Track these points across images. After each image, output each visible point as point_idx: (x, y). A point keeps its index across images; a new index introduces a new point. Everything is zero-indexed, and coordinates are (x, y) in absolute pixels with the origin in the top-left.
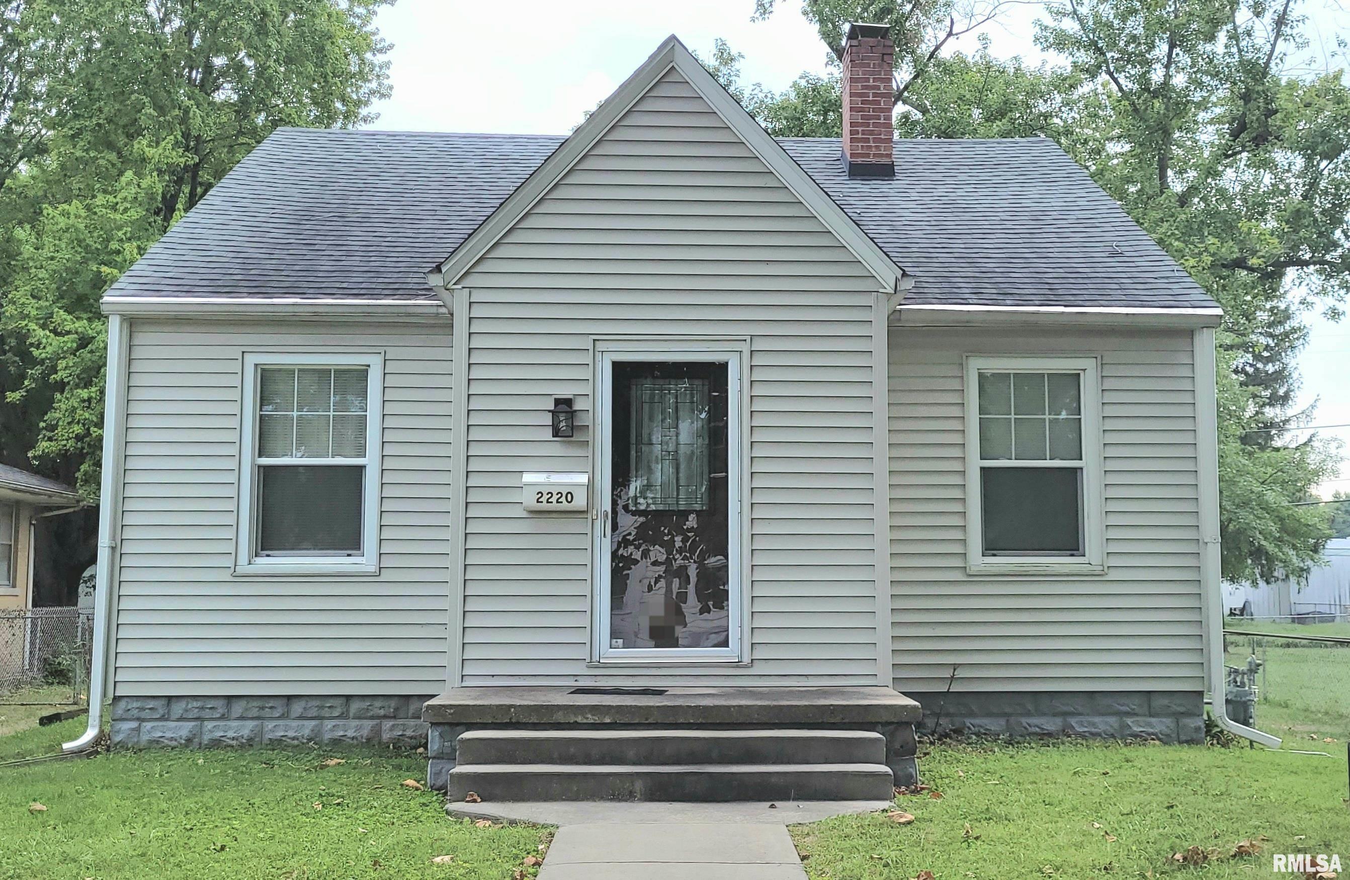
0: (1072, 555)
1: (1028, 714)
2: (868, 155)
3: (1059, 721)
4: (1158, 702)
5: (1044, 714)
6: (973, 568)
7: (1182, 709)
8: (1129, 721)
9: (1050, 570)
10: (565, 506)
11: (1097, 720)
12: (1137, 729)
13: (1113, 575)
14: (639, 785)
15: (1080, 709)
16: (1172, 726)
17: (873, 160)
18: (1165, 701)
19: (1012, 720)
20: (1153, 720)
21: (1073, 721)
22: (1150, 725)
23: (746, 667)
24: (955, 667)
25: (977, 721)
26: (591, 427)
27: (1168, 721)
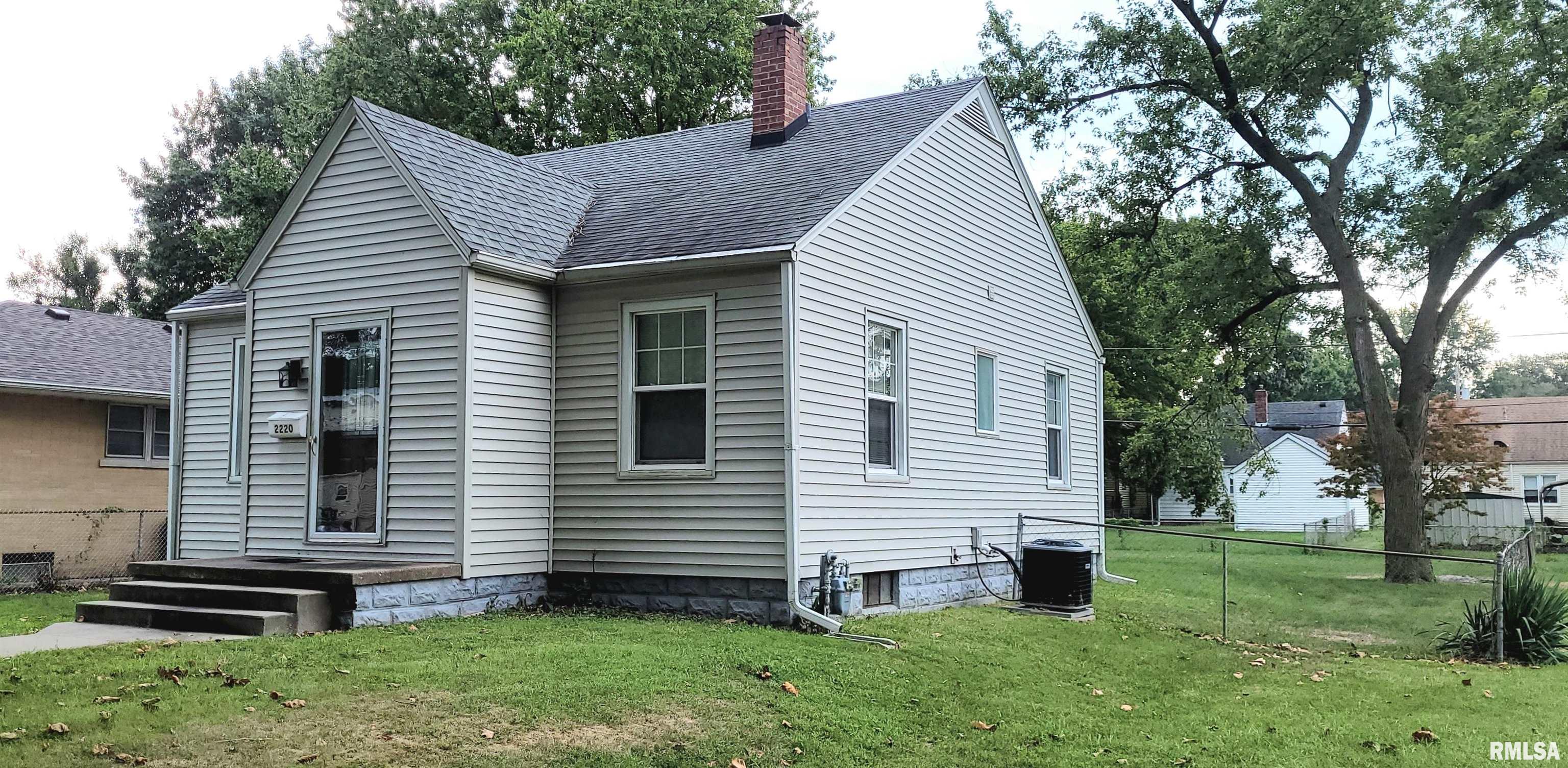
0: (698, 463)
1: (660, 593)
2: (766, 127)
3: (682, 600)
4: (754, 587)
5: (672, 594)
6: (622, 474)
7: (771, 594)
8: (732, 603)
9: (673, 475)
10: (289, 434)
11: (708, 600)
12: (736, 610)
13: (720, 479)
14: (150, 618)
15: (697, 591)
16: (765, 609)
17: (769, 130)
18: (759, 587)
19: (651, 597)
20: (749, 602)
21: (692, 601)
22: (747, 607)
23: (382, 547)
24: (595, 553)
25: (625, 597)
26: (310, 381)
27: (761, 604)
